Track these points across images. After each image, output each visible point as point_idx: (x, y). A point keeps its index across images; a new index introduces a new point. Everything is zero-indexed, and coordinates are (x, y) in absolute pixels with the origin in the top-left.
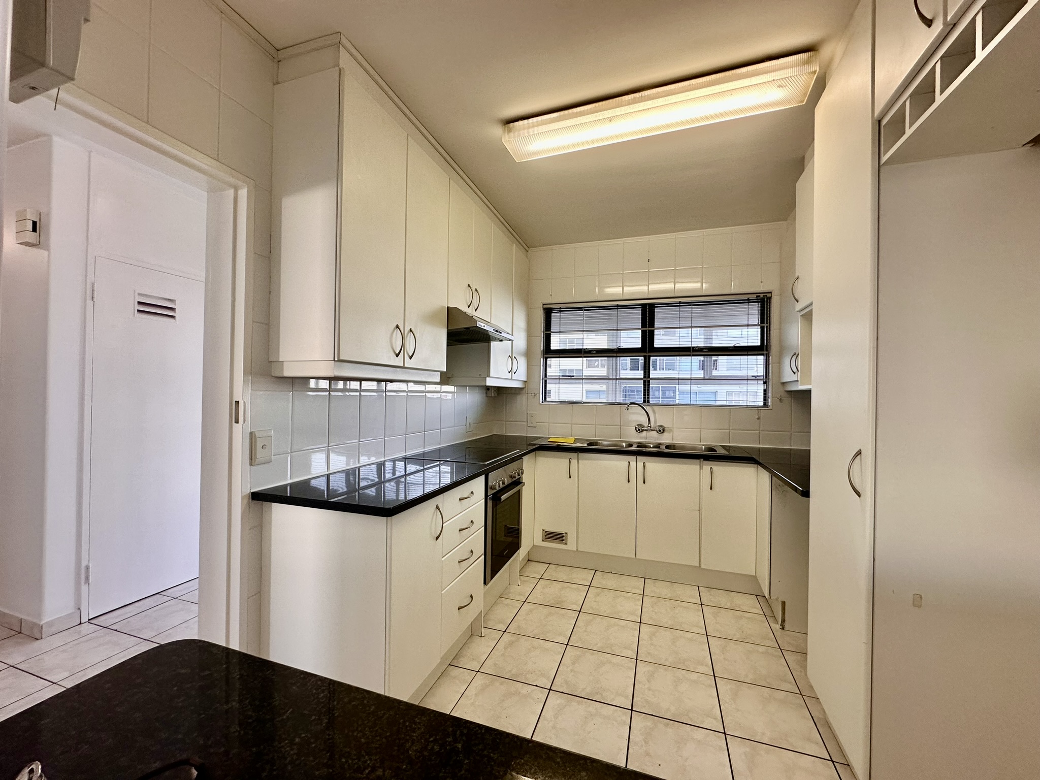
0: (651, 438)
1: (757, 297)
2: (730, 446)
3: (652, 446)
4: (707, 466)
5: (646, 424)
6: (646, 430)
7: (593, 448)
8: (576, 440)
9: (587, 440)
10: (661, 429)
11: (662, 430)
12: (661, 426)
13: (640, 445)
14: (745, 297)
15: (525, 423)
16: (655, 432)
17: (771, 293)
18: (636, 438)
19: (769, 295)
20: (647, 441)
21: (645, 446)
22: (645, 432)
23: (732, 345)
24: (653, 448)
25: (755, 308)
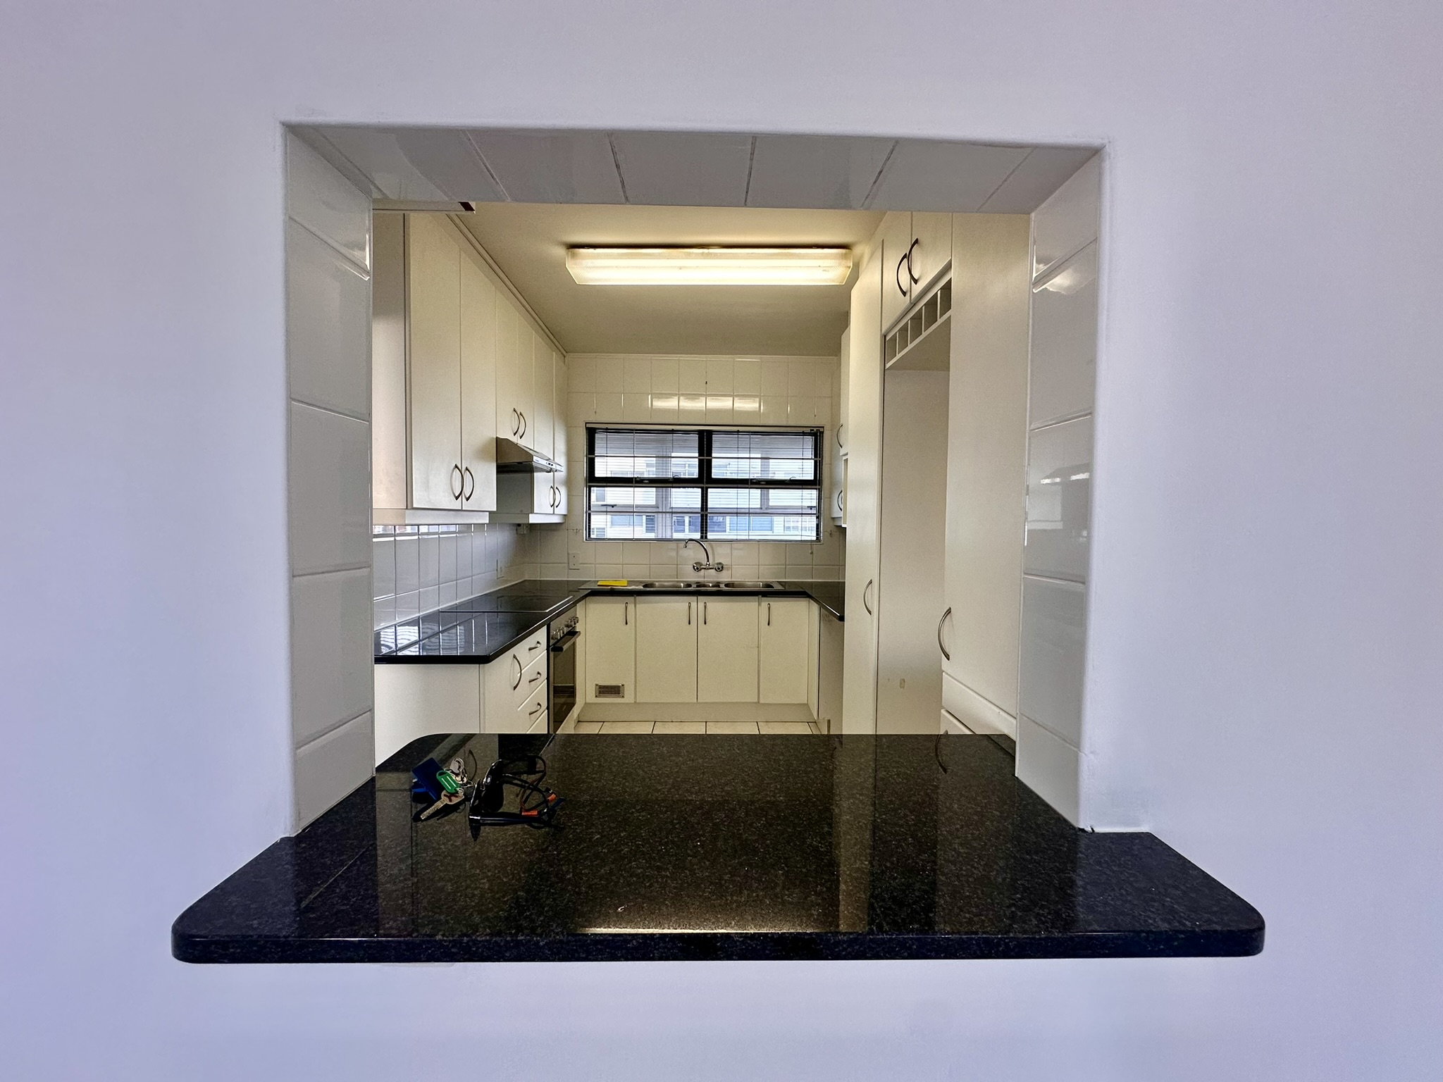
0: (709, 577)
1: (811, 430)
2: (785, 582)
3: (711, 585)
4: (765, 603)
5: (704, 562)
6: (705, 568)
7: (649, 591)
8: (630, 583)
9: (641, 582)
10: (720, 566)
11: (720, 568)
12: (720, 563)
13: (699, 584)
14: (801, 430)
15: (566, 565)
16: (714, 570)
17: (823, 427)
18: (694, 577)
19: (821, 430)
20: (706, 580)
21: (704, 586)
22: (703, 570)
23: (789, 478)
24: (713, 586)
25: (809, 441)
